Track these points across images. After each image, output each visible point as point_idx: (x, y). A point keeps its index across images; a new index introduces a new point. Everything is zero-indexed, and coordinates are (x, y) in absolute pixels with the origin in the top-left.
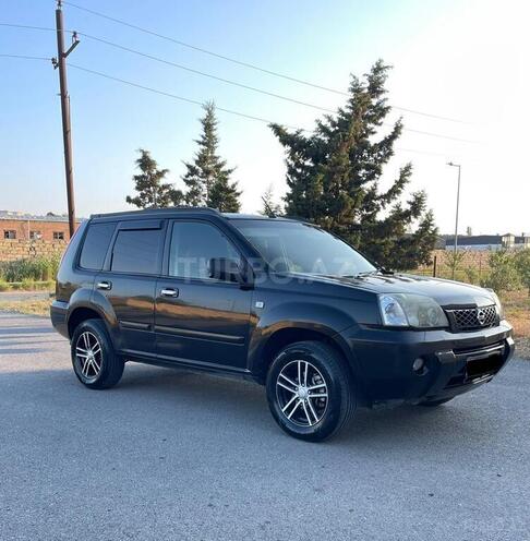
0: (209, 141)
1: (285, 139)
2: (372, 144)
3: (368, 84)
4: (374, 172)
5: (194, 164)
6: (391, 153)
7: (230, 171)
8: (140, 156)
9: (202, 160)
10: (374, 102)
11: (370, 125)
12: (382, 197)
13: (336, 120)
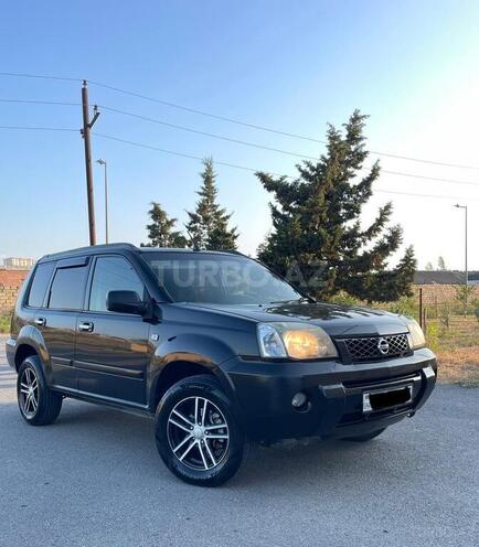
0: (209, 192)
1: (270, 185)
2: (351, 186)
3: (347, 133)
4: (353, 211)
5: (195, 213)
6: (370, 194)
7: (228, 217)
8: (152, 208)
9: (202, 208)
10: (353, 148)
11: (350, 169)
12: (362, 234)
13: (315, 165)
